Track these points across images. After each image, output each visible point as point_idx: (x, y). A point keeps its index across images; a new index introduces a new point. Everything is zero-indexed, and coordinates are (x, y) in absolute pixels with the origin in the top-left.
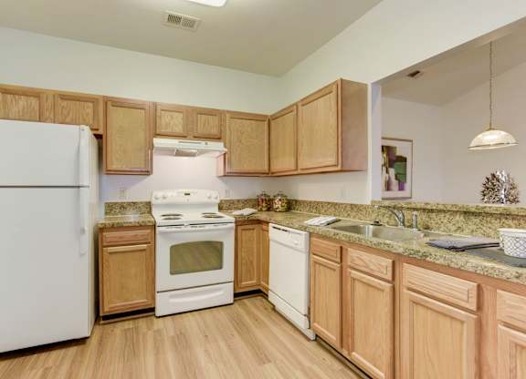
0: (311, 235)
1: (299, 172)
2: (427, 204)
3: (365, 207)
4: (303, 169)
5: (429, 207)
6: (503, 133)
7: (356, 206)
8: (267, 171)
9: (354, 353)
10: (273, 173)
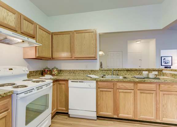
0: (97, 82)
1: (73, 58)
2: (118, 69)
3: (97, 71)
4: (75, 58)
5: (119, 69)
6: (102, 52)
7: (93, 70)
8: (51, 57)
9: (120, 115)
10: (53, 58)
